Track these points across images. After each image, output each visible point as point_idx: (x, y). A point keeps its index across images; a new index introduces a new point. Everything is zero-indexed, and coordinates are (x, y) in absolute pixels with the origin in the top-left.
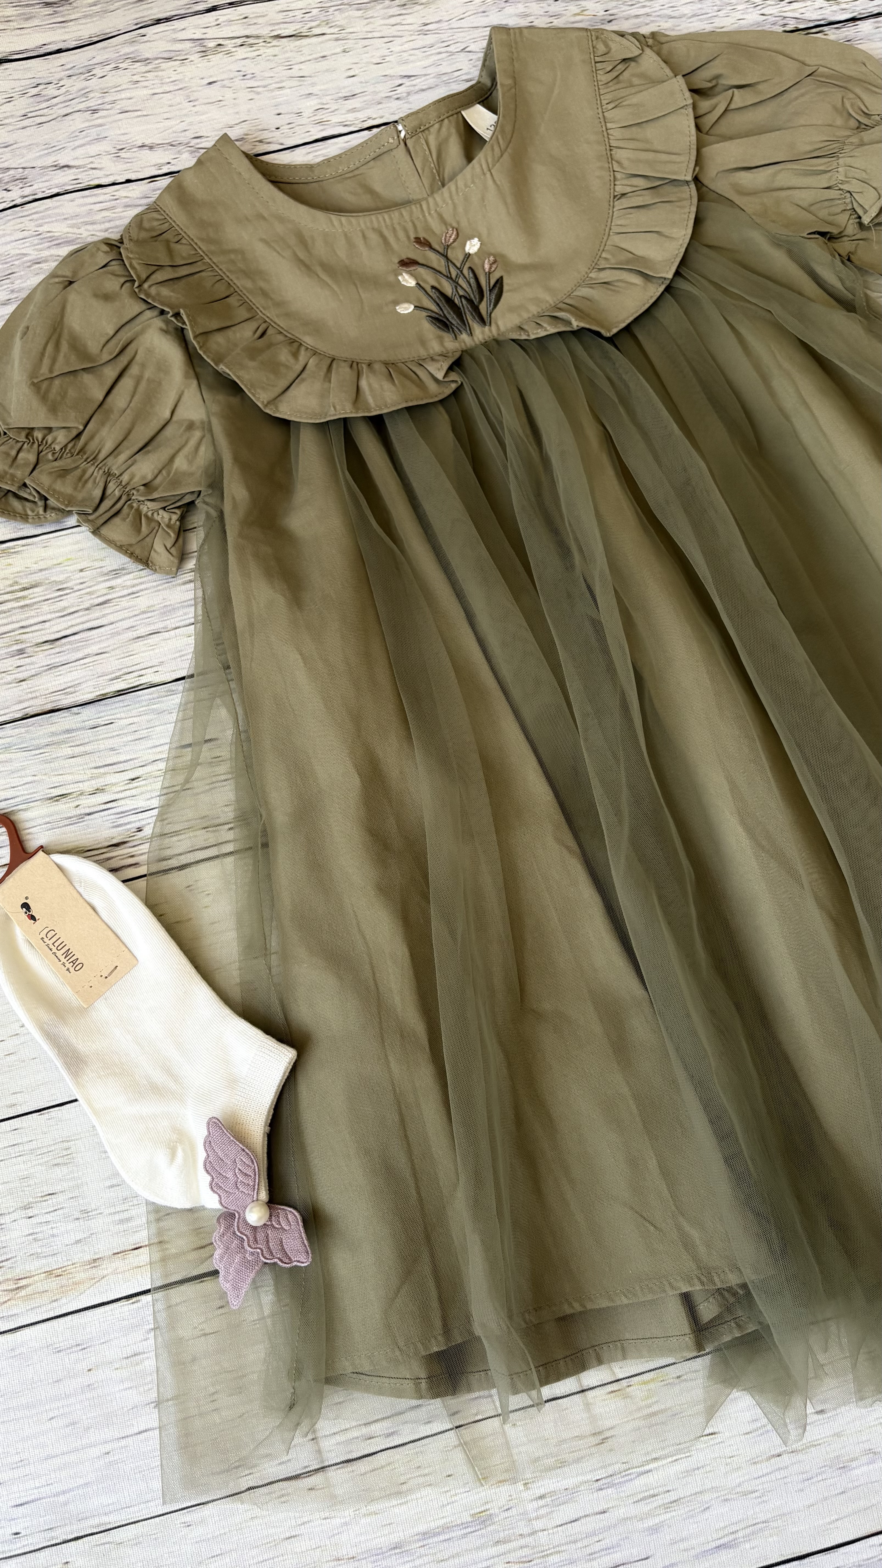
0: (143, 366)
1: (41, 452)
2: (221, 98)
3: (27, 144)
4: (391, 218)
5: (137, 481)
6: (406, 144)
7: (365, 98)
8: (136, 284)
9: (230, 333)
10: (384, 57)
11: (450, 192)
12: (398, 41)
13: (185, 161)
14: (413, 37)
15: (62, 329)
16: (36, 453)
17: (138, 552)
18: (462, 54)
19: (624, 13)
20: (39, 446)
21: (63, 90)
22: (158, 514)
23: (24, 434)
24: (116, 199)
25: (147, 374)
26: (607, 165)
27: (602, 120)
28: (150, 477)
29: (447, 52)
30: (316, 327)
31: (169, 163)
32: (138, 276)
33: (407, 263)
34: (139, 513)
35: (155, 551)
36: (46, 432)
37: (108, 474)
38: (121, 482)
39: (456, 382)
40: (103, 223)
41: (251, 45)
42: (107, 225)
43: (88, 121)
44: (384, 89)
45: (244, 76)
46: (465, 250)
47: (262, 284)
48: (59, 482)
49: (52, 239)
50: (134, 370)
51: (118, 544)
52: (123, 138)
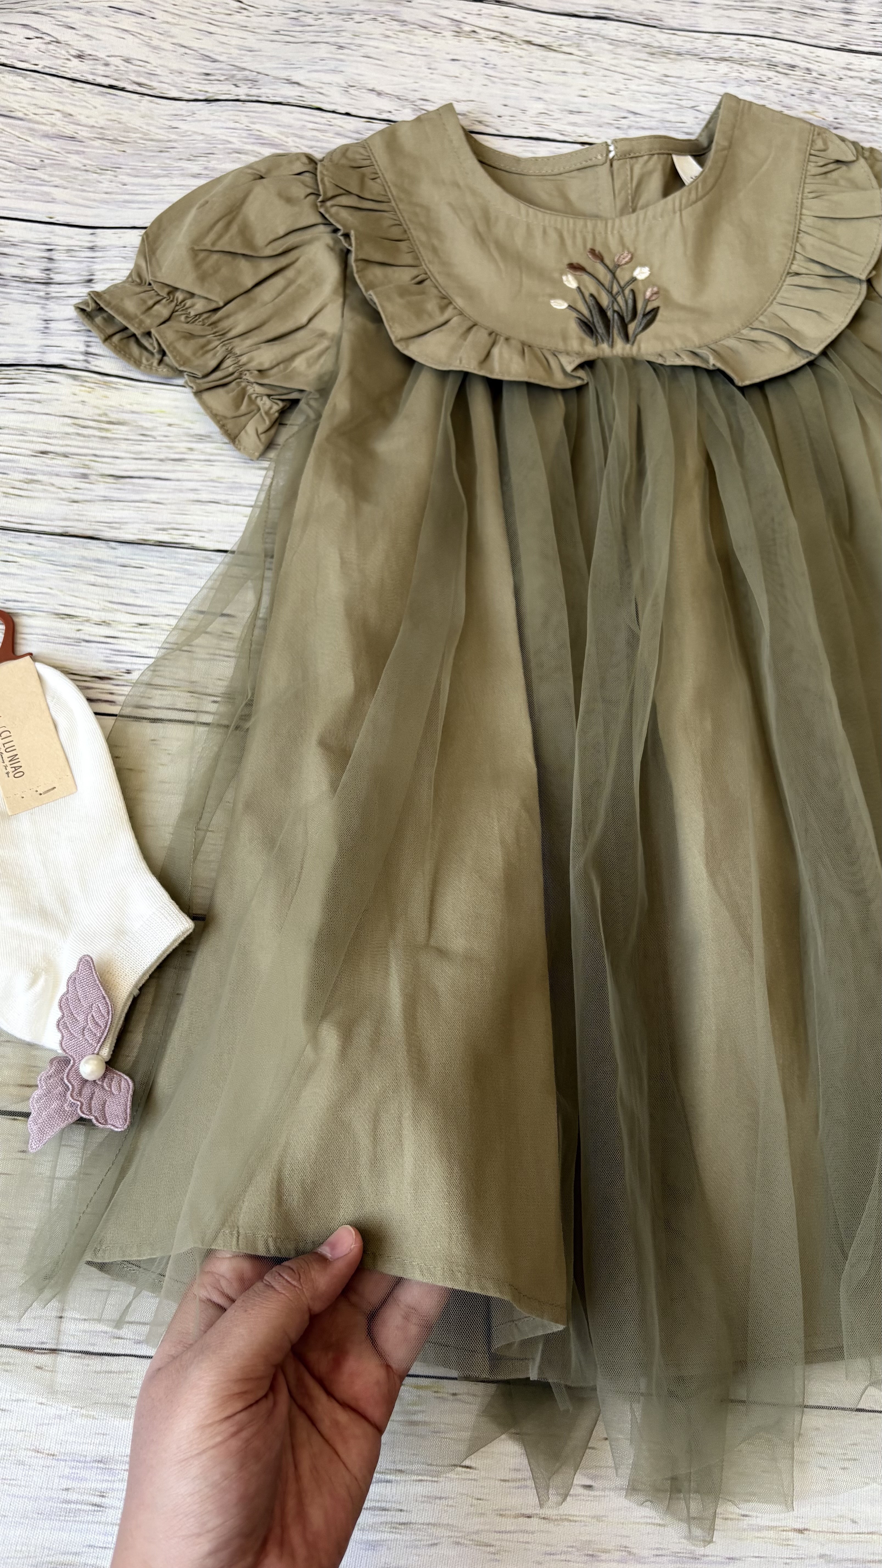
0: (299, 272)
1: (177, 311)
2: (458, 75)
3: (269, 54)
4: (574, 224)
5: (253, 365)
6: (611, 165)
7: (589, 118)
8: (321, 199)
9: (390, 270)
10: (618, 90)
11: (638, 219)
12: (637, 81)
13: (406, 115)
14: (651, 83)
15: (238, 214)
16: (171, 310)
17: (230, 425)
18: (691, 111)
19: (851, 126)
20: (177, 305)
21: (320, 22)
22: (262, 400)
23: (167, 290)
24: (331, 125)
25: (301, 280)
26: (790, 244)
27: (799, 206)
28: (266, 365)
29: (677, 104)
30: (471, 294)
31: (390, 112)
32: (325, 193)
33: (575, 267)
34: (243, 392)
35: (246, 432)
36: (188, 296)
37: (230, 352)
38: (239, 361)
39: (583, 379)
40: (311, 140)
41: (502, 41)
42: (314, 143)
43: (332, 53)
44: (609, 116)
45: (486, 64)
46: (632, 273)
47: (435, 242)
48: (182, 342)
49: (259, 137)
50: (290, 273)
51: (214, 412)
52: (357, 77)
